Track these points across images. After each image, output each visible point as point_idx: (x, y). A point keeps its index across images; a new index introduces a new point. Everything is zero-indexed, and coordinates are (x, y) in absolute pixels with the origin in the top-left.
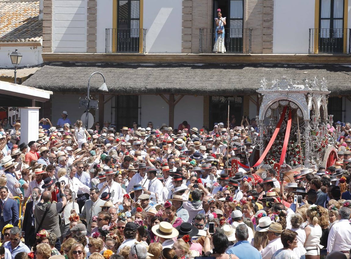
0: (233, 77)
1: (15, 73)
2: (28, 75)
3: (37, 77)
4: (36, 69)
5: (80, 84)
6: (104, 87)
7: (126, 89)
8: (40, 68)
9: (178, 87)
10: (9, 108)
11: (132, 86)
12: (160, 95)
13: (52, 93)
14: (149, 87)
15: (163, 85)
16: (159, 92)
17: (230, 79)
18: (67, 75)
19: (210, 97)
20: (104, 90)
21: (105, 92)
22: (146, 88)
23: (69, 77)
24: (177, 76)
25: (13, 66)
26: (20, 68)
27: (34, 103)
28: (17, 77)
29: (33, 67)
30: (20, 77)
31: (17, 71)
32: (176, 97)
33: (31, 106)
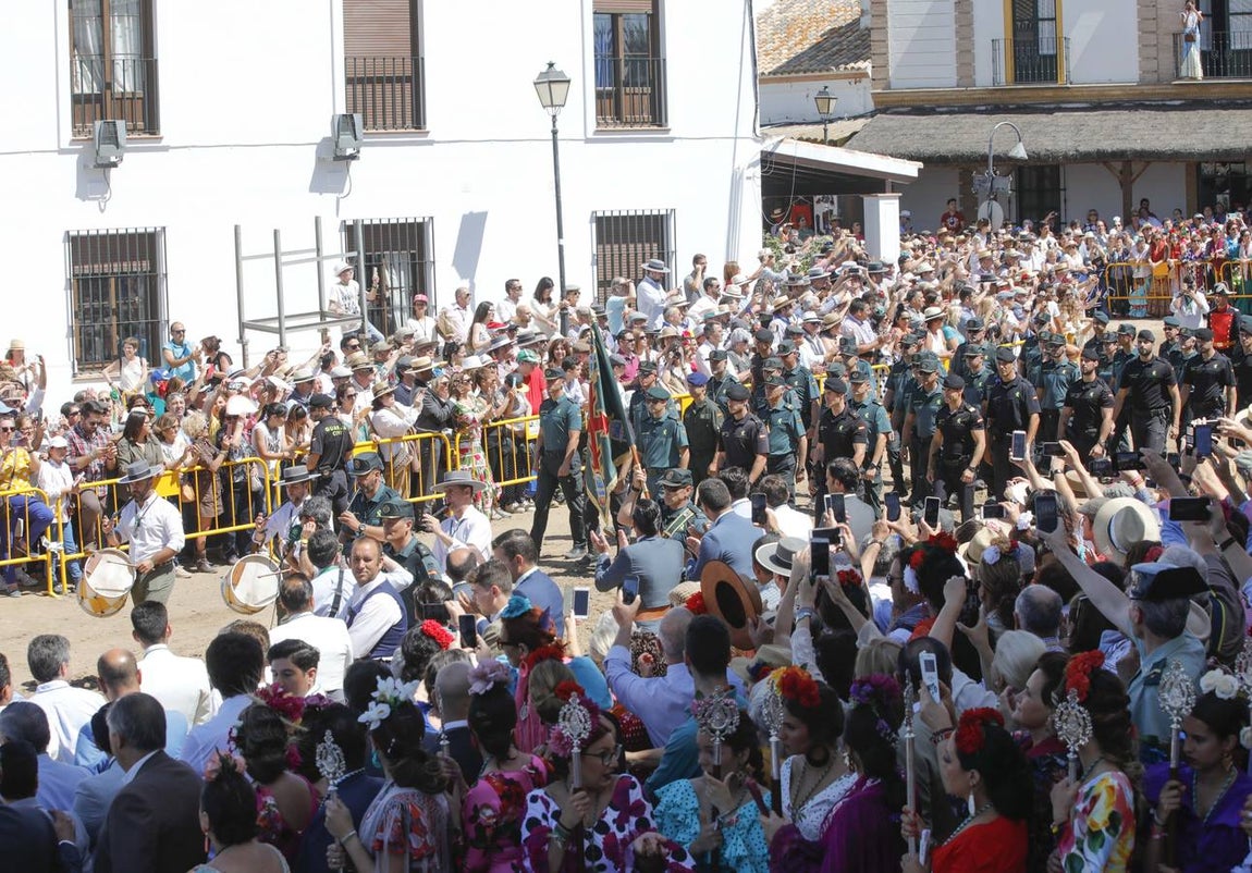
0: (1243, 125)
1: (825, 130)
2: (848, 134)
3: (865, 136)
4: (860, 123)
5: (949, 147)
6: (1020, 152)
7: (1039, 154)
8: (870, 120)
9: (1138, 146)
10: (816, 198)
11: (1049, 148)
12: (1105, 163)
13: (920, 165)
14: (1082, 148)
15: (1108, 145)
16: (1102, 158)
17: (1236, 129)
18: (924, 132)
19: (1199, 164)
20: (1019, 156)
21: (1021, 160)
22: (1077, 151)
23: (928, 135)
24: (1134, 126)
25: (818, 118)
26: (831, 121)
27: (888, 187)
28: (829, 138)
29: (855, 118)
30: (835, 139)
31: (829, 126)
32: (1136, 167)
33: (884, 192)
